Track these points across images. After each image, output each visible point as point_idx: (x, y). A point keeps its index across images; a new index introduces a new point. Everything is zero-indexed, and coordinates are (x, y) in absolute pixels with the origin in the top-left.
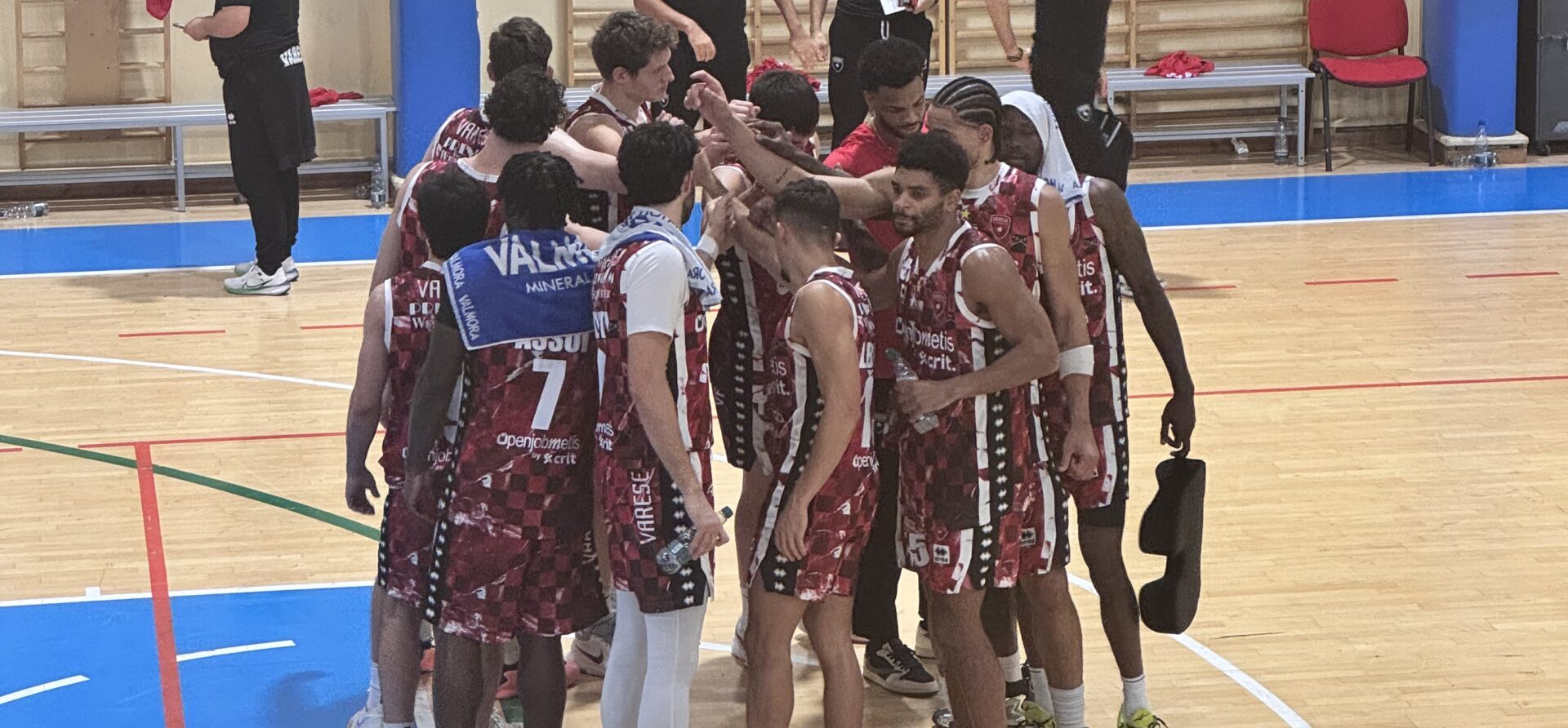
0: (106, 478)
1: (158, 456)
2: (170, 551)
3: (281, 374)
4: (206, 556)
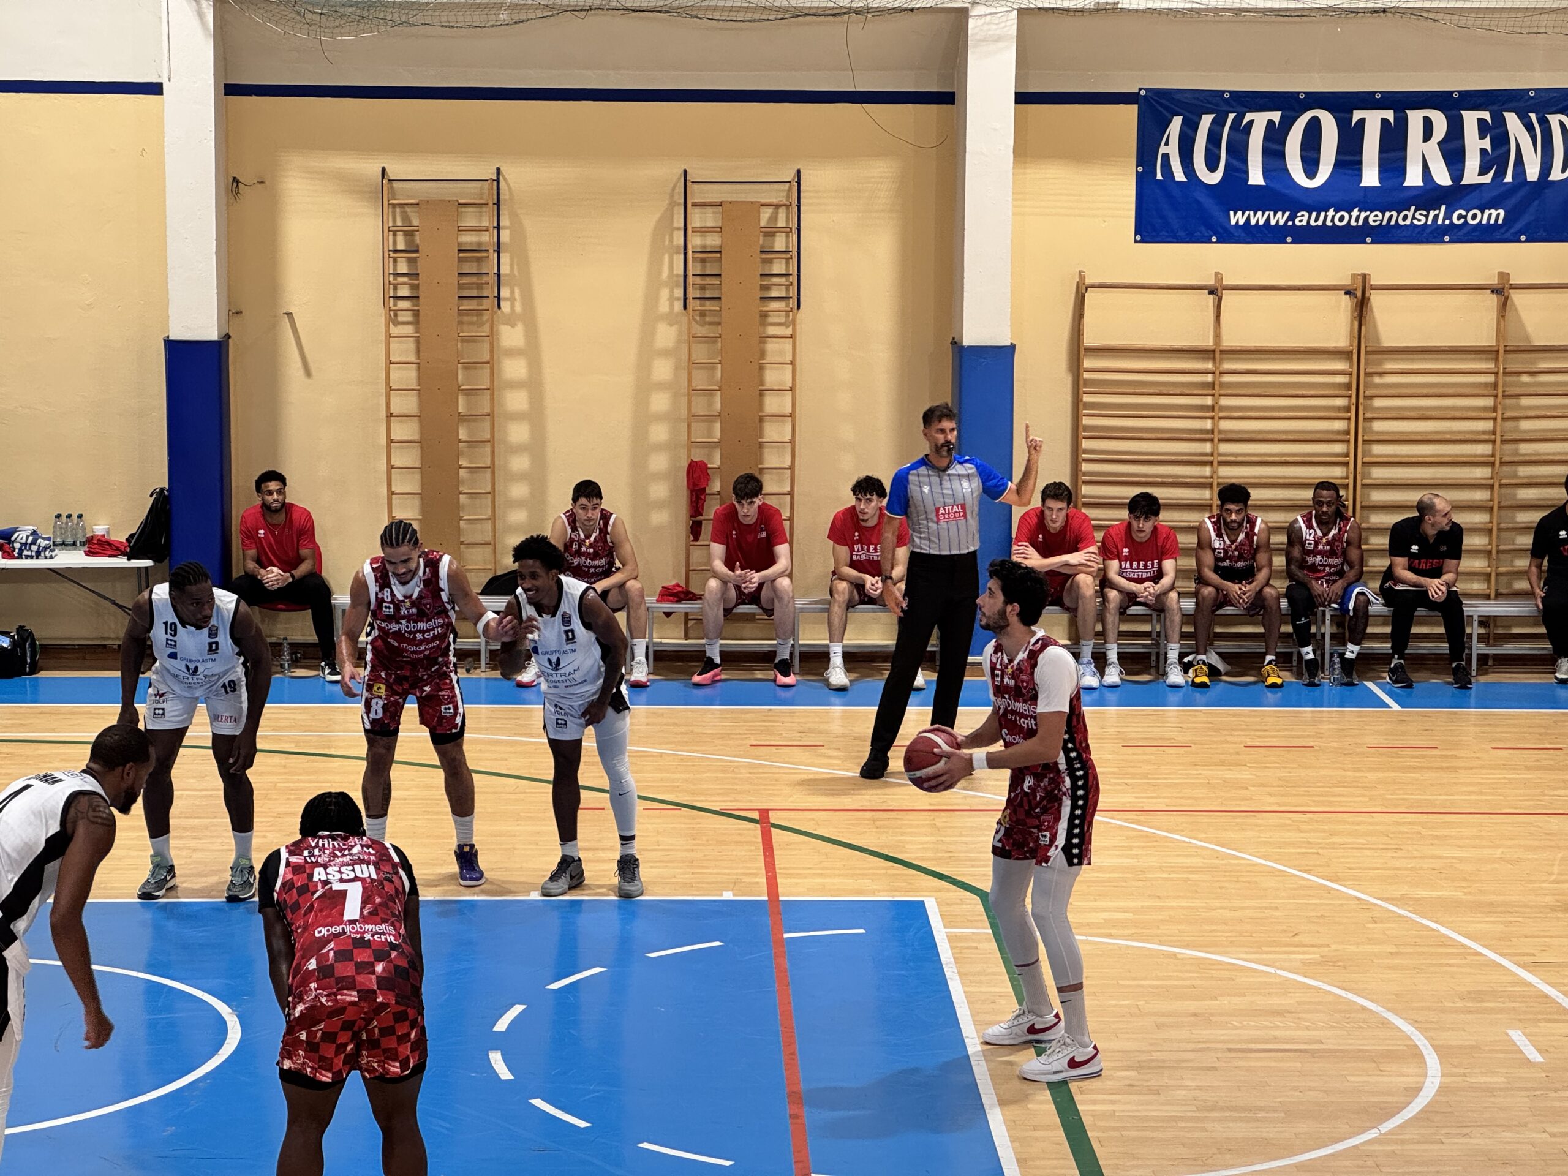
0: (739, 829)
1: (774, 818)
2: (781, 873)
4: (805, 878)
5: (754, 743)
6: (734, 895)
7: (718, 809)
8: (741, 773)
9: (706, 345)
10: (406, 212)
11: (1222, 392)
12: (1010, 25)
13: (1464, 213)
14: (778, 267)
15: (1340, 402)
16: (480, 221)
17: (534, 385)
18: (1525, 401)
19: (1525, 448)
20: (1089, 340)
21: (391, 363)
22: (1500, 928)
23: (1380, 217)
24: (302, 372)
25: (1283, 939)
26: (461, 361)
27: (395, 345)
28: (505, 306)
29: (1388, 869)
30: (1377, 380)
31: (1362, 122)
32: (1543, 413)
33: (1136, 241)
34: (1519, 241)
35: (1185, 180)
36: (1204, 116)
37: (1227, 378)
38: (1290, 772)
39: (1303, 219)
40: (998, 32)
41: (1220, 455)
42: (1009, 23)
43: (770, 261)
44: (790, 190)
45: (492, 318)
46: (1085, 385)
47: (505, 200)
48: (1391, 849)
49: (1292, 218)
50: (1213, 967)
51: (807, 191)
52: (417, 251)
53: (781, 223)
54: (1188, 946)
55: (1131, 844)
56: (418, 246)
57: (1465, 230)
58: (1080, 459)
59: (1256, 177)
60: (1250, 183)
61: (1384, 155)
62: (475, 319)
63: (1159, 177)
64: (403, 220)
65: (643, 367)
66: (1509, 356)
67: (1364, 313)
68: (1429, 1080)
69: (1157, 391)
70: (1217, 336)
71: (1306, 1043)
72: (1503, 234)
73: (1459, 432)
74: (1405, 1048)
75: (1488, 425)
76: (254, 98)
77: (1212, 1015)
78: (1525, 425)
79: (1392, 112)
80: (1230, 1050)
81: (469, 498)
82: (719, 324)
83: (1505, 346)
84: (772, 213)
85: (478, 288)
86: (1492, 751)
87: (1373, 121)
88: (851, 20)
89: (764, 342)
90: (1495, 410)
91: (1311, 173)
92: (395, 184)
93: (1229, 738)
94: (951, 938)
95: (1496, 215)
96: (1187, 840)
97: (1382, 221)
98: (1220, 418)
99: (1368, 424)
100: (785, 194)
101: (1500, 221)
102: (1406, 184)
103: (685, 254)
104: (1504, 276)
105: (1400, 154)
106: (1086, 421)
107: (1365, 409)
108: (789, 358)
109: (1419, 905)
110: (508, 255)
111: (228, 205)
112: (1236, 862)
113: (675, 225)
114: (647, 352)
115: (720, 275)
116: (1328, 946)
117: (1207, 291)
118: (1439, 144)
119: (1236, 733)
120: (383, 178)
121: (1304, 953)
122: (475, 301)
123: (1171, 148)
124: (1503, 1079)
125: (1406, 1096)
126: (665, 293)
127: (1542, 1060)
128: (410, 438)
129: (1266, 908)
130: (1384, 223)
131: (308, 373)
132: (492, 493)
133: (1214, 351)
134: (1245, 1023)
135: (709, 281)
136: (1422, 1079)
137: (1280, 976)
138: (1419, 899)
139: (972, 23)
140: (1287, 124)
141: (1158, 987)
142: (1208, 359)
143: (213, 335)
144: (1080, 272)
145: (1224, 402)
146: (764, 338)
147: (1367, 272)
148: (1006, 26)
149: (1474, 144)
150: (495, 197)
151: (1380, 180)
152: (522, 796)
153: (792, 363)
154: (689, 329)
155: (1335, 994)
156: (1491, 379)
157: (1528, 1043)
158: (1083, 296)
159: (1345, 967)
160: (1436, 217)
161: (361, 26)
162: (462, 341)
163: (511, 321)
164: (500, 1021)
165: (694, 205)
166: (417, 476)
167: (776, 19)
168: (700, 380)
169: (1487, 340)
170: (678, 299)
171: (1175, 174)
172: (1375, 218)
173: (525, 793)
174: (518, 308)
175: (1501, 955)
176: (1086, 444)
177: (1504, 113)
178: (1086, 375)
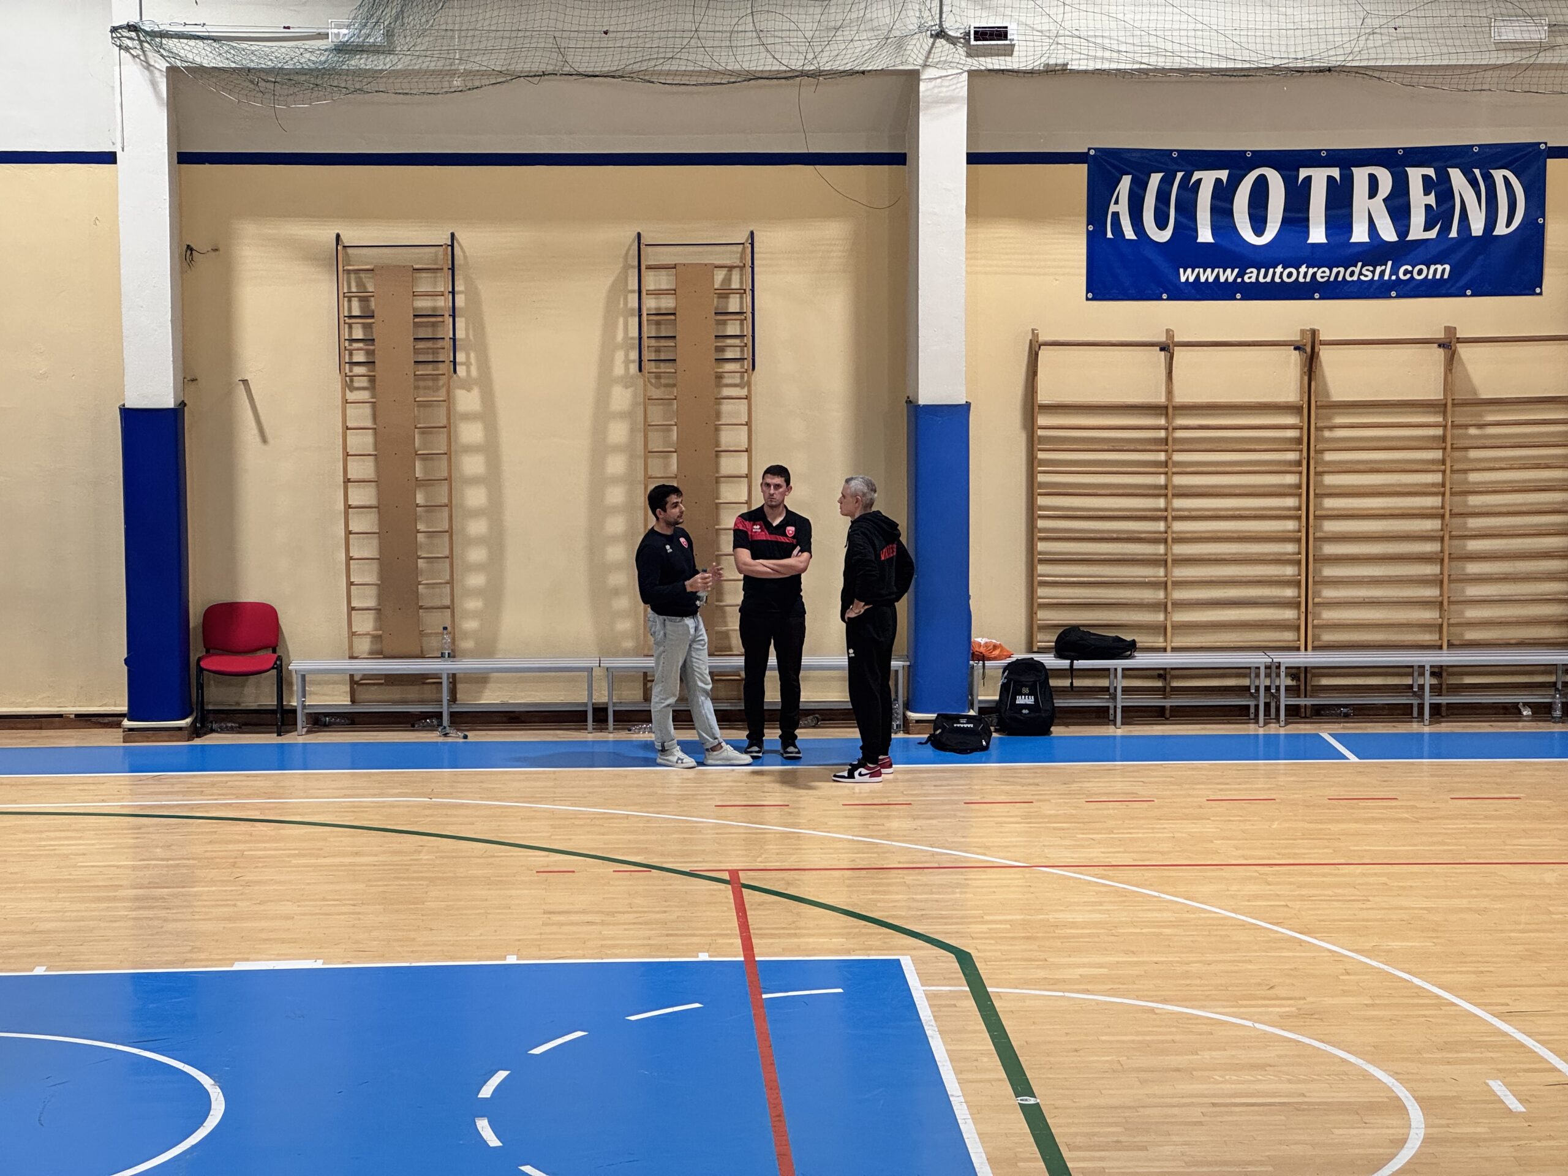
0: (710, 890)
1: (744, 878)
2: (754, 934)
3: (829, 832)
4: (780, 938)
5: (719, 804)
6: (710, 956)
7: (688, 870)
8: (708, 834)
9: (661, 407)
10: (360, 278)
11: (1176, 448)
12: (961, 86)
13: (1410, 268)
14: (732, 329)
15: (1292, 456)
16: (435, 284)
17: (491, 449)
18: (1473, 454)
19: (1474, 501)
20: (1043, 398)
21: (348, 428)
22: (1473, 978)
23: (1328, 273)
24: (258, 439)
25: (1258, 992)
26: (419, 426)
27: (351, 410)
28: (461, 370)
29: (1358, 920)
30: (1327, 434)
31: (1308, 179)
32: (1492, 465)
33: (1088, 299)
34: (1465, 295)
35: (1135, 238)
36: (1152, 175)
37: (1179, 434)
38: (1253, 825)
39: (1252, 275)
40: (949, 94)
41: (1174, 510)
42: (959, 85)
43: (724, 322)
44: (743, 251)
45: (449, 382)
46: (1040, 443)
47: (459, 265)
48: (1358, 901)
49: (1241, 274)
50: (1190, 1021)
51: (760, 253)
52: (373, 317)
53: (735, 284)
54: (1165, 1001)
55: (1102, 900)
56: (373, 312)
57: (1412, 285)
58: (1036, 516)
59: (1205, 235)
60: (1199, 240)
61: (1329, 212)
62: (430, 383)
63: (1110, 235)
64: (357, 286)
65: (599, 431)
66: (1457, 409)
67: (1314, 368)
68: (1412, 1132)
69: (1111, 448)
70: (1170, 392)
71: (1286, 1096)
72: (1449, 289)
73: (1406, 485)
74: (1386, 1100)
75: (1437, 478)
76: (207, 166)
77: (1194, 1069)
78: (1473, 477)
79: (1338, 169)
80: (1214, 1105)
81: (427, 563)
82: (674, 385)
83: (1453, 400)
84: (726, 275)
85: (433, 353)
86: (1451, 802)
87: (1319, 178)
88: (802, 83)
89: (720, 404)
90: (1443, 462)
91: (1259, 230)
92: (350, 251)
93: (1191, 792)
94: (929, 996)
95: (1442, 270)
96: (1156, 894)
97: (1329, 277)
98: (1174, 473)
99: (1319, 478)
100: (739, 255)
101: (1446, 276)
102: (1352, 240)
103: (640, 316)
104: (1450, 330)
105: (1344, 211)
106: (1041, 478)
107: (1316, 463)
108: (745, 419)
109: (1389, 957)
110: (463, 319)
111: (182, 272)
112: (1207, 915)
113: (630, 288)
114: (602, 415)
115: (675, 337)
116: (1304, 999)
117: (1158, 348)
118: (1384, 200)
119: (1198, 787)
120: (337, 244)
121: (1280, 1006)
122: (430, 366)
123: (1121, 206)
124: (1486, 1130)
125: (1392, 1148)
126: (620, 356)
127: (1523, 1110)
128: (368, 503)
129: (1239, 962)
130: (1332, 279)
131: (264, 440)
132: (450, 557)
133: (1166, 407)
134: (1227, 1077)
135: (663, 343)
136: (1405, 1131)
137: (1258, 1029)
138: (1390, 951)
139: (923, 86)
140: (1234, 182)
141: (1139, 1042)
142: (1161, 414)
143: (169, 403)
144: (1033, 330)
145: (1178, 457)
146: (719, 400)
147: (1316, 327)
148: (957, 88)
149: (1419, 200)
150: (450, 262)
151: (1327, 237)
152: (490, 860)
153: (748, 424)
154: (645, 390)
155: (1314, 1047)
156: (1439, 432)
157: (1509, 1093)
158: (1037, 354)
159: (1321, 1019)
160: (1383, 273)
161: (315, 94)
162: (418, 406)
163: (467, 386)
164: (484, 1088)
165: (649, 268)
166: (375, 542)
167: (729, 83)
168: (657, 442)
169: (1434, 392)
170: (633, 361)
171: (1125, 233)
172: (1322, 274)
173: (494, 856)
174: (474, 372)
175: (1475, 1005)
176: (1041, 501)
177: (1449, 169)
178: (1040, 432)
